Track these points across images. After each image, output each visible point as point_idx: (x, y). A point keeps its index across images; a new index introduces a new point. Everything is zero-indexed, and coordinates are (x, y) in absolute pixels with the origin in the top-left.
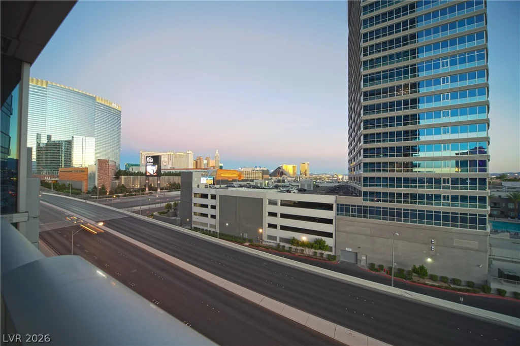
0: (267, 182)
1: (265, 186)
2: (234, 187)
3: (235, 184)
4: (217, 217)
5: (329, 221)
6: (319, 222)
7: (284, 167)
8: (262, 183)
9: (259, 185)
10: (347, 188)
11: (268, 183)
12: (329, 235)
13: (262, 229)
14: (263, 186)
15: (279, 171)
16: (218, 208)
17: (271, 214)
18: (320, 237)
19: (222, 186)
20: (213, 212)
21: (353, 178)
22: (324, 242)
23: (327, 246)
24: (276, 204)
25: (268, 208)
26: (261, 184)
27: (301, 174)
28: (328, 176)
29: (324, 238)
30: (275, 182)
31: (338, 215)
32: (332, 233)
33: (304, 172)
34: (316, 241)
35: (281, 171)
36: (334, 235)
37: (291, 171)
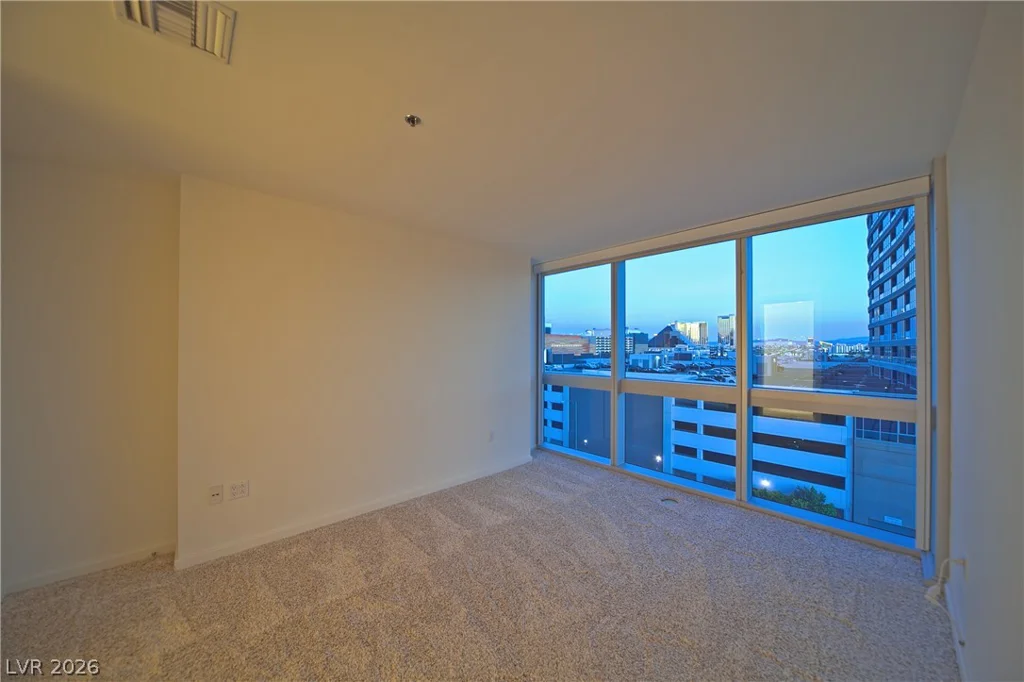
0: (658, 358)
1: (654, 366)
2: (589, 368)
3: (590, 362)
4: (566, 426)
5: (836, 450)
6: (802, 449)
7: (680, 327)
8: (648, 361)
9: (641, 365)
10: (867, 372)
11: (660, 361)
12: (837, 482)
13: (662, 456)
14: (650, 367)
15: (668, 335)
16: (567, 407)
17: (681, 426)
18: (809, 485)
19: (566, 366)
20: (556, 416)
21: (878, 349)
22: (822, 497)
23: (831, 506)
24: (693, 405)
25: (674, 413)
26: (646, 362)
27: (720, 340)
28: (790, 343)
29: (820, 488)
30: (670, 358)
31: (859, 434)
32: (844, 479)
33: (727, 338)
34: (801, 494)
35: (672, 334)
36: (848, 483)
37: (695, 336)
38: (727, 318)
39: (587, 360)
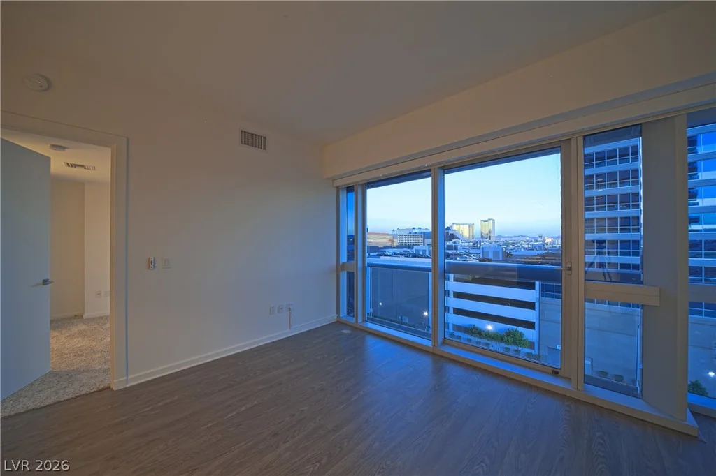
2: (387, 255)
3: (389, 252)
5: (530, 305)
6: (512, 305)
7: (455, 228)
8: (425, 250)
9: (421, 253)
12: (530, 325)
13: (428, 312)
14: (428, 254)
15: (448, 233)
18: (514, 328)
19: (372, 254)
22: (521, 334)
23: (526, 340)
24: (448, 279)
27: (482, 237)
28: (528, 239)
29: (520, 329)
31: (543, 295)
32: (534, 323)
33: (487, 235)
34: (509, 333)
35: (450, 232)
36: (536, 325)
37: (466, 234)
38: (487, 221)
39: (386, 250)
